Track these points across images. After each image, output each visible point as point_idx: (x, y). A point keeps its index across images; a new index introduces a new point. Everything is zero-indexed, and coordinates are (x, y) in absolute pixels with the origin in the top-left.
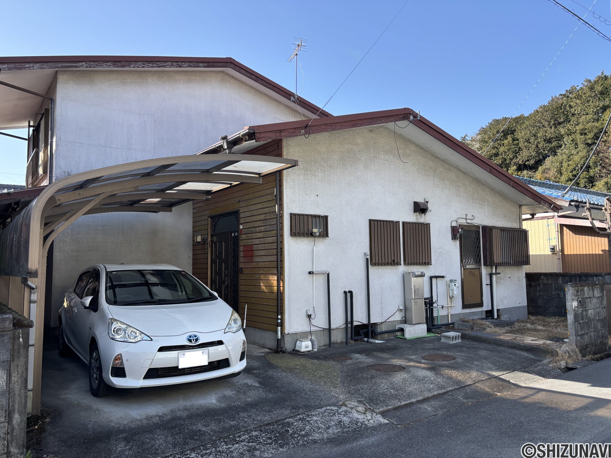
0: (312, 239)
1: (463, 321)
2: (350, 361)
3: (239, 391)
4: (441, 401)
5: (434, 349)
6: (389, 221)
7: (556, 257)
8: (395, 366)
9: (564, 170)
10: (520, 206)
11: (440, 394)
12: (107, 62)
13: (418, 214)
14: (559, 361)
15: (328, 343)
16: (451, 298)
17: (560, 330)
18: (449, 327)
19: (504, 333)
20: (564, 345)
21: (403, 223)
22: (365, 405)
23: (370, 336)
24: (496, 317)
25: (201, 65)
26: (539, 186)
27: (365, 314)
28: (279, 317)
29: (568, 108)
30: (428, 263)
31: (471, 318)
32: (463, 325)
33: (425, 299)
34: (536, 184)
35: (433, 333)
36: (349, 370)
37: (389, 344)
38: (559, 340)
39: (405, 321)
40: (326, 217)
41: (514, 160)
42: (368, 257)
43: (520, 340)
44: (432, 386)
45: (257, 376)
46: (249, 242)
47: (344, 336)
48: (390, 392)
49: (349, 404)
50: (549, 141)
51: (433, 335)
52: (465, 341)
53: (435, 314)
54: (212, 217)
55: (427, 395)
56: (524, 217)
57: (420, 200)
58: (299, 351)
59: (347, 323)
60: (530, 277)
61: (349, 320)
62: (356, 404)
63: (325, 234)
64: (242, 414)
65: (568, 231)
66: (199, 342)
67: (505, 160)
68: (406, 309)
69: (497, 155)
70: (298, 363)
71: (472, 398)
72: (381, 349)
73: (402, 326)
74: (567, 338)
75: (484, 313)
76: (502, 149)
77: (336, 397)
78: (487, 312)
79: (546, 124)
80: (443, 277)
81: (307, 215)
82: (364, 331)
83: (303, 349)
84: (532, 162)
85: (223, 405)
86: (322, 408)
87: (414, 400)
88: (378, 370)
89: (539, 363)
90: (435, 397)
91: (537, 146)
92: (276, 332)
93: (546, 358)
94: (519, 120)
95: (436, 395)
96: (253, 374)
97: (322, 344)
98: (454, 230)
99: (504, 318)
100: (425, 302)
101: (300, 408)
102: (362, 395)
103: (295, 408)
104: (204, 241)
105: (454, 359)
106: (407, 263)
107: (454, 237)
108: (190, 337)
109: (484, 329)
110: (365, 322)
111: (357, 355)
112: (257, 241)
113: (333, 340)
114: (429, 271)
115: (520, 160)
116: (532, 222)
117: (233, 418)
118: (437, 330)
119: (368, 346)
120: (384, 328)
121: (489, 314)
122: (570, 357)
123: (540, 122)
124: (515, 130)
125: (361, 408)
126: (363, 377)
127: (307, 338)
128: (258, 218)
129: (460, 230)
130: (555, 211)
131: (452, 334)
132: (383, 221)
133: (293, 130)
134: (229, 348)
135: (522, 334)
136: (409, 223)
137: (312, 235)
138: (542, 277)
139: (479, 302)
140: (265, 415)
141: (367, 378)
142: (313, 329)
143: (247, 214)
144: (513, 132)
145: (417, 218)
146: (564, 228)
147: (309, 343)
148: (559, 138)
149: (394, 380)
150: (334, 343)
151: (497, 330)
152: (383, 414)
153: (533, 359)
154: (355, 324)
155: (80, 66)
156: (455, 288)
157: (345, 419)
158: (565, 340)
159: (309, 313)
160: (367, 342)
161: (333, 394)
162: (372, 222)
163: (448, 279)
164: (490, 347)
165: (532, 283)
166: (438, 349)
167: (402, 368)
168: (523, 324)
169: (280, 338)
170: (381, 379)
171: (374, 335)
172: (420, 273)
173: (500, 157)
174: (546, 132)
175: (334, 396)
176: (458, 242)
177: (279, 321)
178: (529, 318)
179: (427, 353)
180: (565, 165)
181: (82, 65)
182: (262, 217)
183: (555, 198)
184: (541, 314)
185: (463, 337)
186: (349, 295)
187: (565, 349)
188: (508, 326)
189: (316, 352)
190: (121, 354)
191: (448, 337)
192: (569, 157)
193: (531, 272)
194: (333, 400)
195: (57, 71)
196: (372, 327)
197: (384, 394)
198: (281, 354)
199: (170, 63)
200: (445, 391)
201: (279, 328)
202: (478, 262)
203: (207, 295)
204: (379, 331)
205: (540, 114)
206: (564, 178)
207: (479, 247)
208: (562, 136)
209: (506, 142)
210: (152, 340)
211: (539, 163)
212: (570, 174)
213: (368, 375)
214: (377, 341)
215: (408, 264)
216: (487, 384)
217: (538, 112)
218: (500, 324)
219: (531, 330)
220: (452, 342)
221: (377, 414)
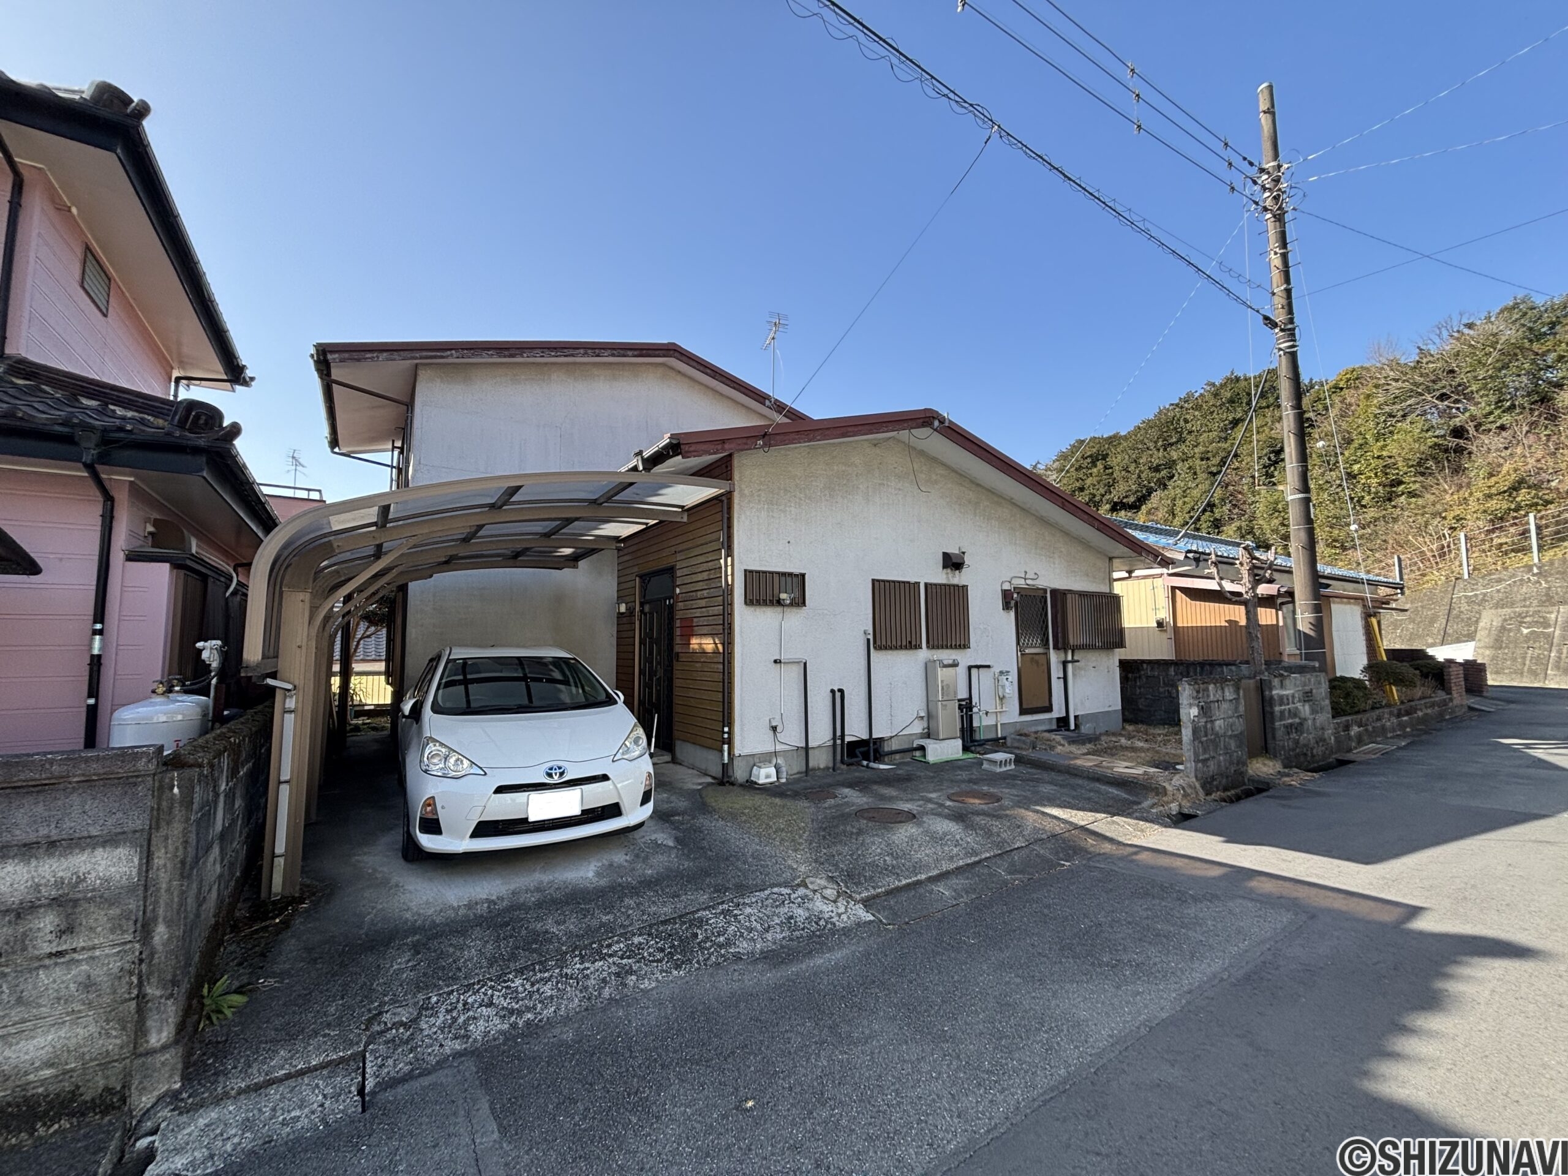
0: (779, 609)
1: (1021, 735)
2: (832, 802)
3: (637, 856)
4: (968, 878)
5: (970, 781)
6: (904, 582)
7: (1165, 636)
8: (900, 812)
9: (1177, 510)
10: (1111, 559)
11: (968, 865)
12: (489, 349)
13: (949, 570)
14: (1168, 803)
15: (804, 769)
16: (1002, 699)
17: (1169, 749)
18: (998, 744)
19: (1084, 754)
20: (1177, 777)
21: (926, 585)
22: (839, 885)
23: (872, 758)
24: (1072, 727)
25: (630, 353)
26: (1141, 530)
27: (864, 724)
28: (726, 729)
29: (1182, 423)
30: (963, 645)
31: (1033, 729)
32: (1019, 740)
33: (959, 700)
34: (1136, 527)
35: (972, 752)
36: (825, 817)
37: (900, 772)
38: (1169, 766)
39: (928, 735)
40: (803, 575)
41: (1107, 497)
42: (871, 637)
43: (1108, 768)
44: (955, 850)
45: (676, 826)
46: (689, 614)
47: (831, 758)
48: (885, 861)
49: (812, 883)
50: (1157, 469)
51: (971, 755)
52: (1022, 768)
53: (975, 724)
54: (641, 577)
55: (946, 866)
56: (1116, 575)
57: (953, 550)
58: (756, 783)
59: (834, 738)
60: (1124, 665)
61: (839, 733)
62: (823, 882)
63: (800, 602)
64: (627, 901)
65: (1184, 596)
66: (566, 778)
67: (1094, 496)
68: (930, 716)
69: (1082, 489)
70: (749, 804)
71: (1021, 872)
72: (886, 780)
73: (922, 742)
74: (1182, 764)
75: (1055, 722)
76: (1089, 481)
77: (793, 869)
78: (1059, 720)
79: (1151, 445)
80: (988, 667)
81: (772, 573)
82: (862, 749)
83: (762, 780)
84: (1132, 499)
85: (603, 882)
86: (763, 890)
87: (923, 877)
88: (870, 819)
89: (1135, 807)
90: (959, 870)
91: (1139, 477)
92: (721, 751)
93: (1147, 799)
94: (1114, 440)
95: (961, 867)
96: (672, 823)
97: (795, 771)
98: (1006, 595)
99: (1086, 729)
100: (960, 705)
101: (727, 889)
102: (836, 865)
103: (720, 889)
104: (631, 611)
105: (999, 800)
106: (931, 646)
107: (1006, 606)
108: (551, 769)
109: (1052, 748)
110: (865, 736)
111: (846, 791)
112: (698, 613)
113: (811, 765)
114: (964, 658)
115: (1115, 496)
116: (1129, 582)
117: (608, 908)
118: (979, 749)
119: (867, 774)
120: (894, 745)
121: (1063, 722)
122: (1186, 795)
123: (1142, 442)
124: (1107, 454)
125: (830, 892)
126: (844, 831)
127: (770, 762)
128: (700, 577)
129: (1015, 595)
130: (1163, 567)
131: (1000, 756)
132: (894, 582)
133: (744, 441)
134: (619, 786)
135: (1113, 755)
136: (935, 585)
137: (779, 603)
138: (1145, 666)
139: (1047, 704)
140: (664, 903)
141: (852, 833)
142: (779, 747)
143: (686, 571)
144: (1105, 457)
145: (948, 578)
146: (1178, 592)
147: (773, 771)
148: (1171, 464)
149: (895, 838)
150: (814, 769)
151: (1073, 748)
152: (867, 903)
153: (1127, 800)
154: (847, 739)
155: (447, 357)
156: (1007, 684)
157: (800, 911)
158: (1178, 767)
159: (774, 724)
160: (867, 766)
161: (790, 862)
162: (877, 584)
163: (996, 669)
164: (1060, 778)
165: (1130, 675)
166: (975, 782)
167: (911, 817)
168: (1114, 739)
169: (726, 761)
170: (873, 836)
171: (879, 757)
172: (951, 662)
173: (1087, 492)
174: (1151, 456)
175: (790, 867)
176: (1012, 614)
177: (726, 736)
178: (1124, 728)
179: (956, 789)
180: (1179, 503)
181: (452, 355)
182: (705, 576)
183: (1164, 548)
184: (1142, 722)
185: (1019, 760)
186: (838, 695)
187: (1178, 783)
188: (1090, 742)
189: (783, 784)
190: (433, 798)
191: (994, 762)
192: (1184, 492)
193: (1129, 658)
194: (787, 875)
195: (417, 365)
196: (875, 743)
197: (873, 865)
198: (728, 787)
199: (582, 351)
200: (977, 859)
201: (726, 747)
202: (1045, 643)
203: (603, 697)
204: (886, 749)
205: (1143, 432)
206: (1178, 521)
207: (1045, 621)
208: (1174, 461)
209: (1095, 470)
210: (486, 774)
211: (1142, 500)
212: (1187, 516)
213: (853, 827)
214: (882, 767)
215: (933, 648)
216: (1049, 845)
217: (1139, 428)
218: (1079, 739)
219: (1126, 748)
220: (998, 770)
221: (856, 902)
